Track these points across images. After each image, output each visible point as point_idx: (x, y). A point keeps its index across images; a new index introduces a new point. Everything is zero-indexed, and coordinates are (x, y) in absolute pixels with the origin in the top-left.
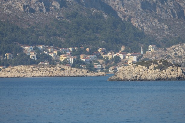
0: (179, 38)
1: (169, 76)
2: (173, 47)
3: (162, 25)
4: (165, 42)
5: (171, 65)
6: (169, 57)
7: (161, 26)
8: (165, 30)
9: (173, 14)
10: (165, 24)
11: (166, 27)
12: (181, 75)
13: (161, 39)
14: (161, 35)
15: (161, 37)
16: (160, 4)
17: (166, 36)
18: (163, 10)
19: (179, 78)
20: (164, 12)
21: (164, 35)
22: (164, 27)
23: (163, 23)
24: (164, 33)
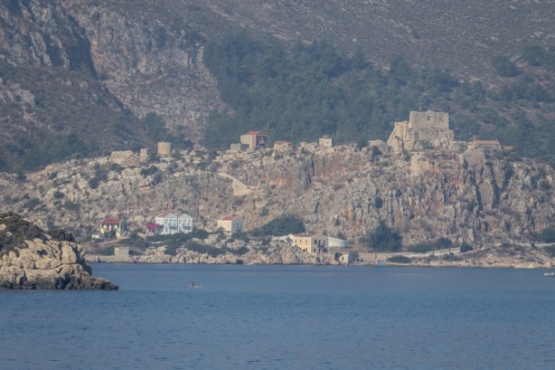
0: (73, 139)
1: (31, 275)
2: (50, 168)
3: (12, 90)
4: (21, 153)
5: (38, 233)
6: (33, 204)
7: (9, 93)
8: (24, 107)
9: (53, 52)
10: (22, 87)
11: (28, 97)
12: (73, 273)
13: (8, 138)
14: (9, 127)
15: (7, 134)
16: (7, 13)
17: (25, 130)
18: (16, 37)
19: (65, 283)
20: (19, 42)
21: (20, 127)
22: (18, 98)
23: (16, 82)
24: (17, 119)
